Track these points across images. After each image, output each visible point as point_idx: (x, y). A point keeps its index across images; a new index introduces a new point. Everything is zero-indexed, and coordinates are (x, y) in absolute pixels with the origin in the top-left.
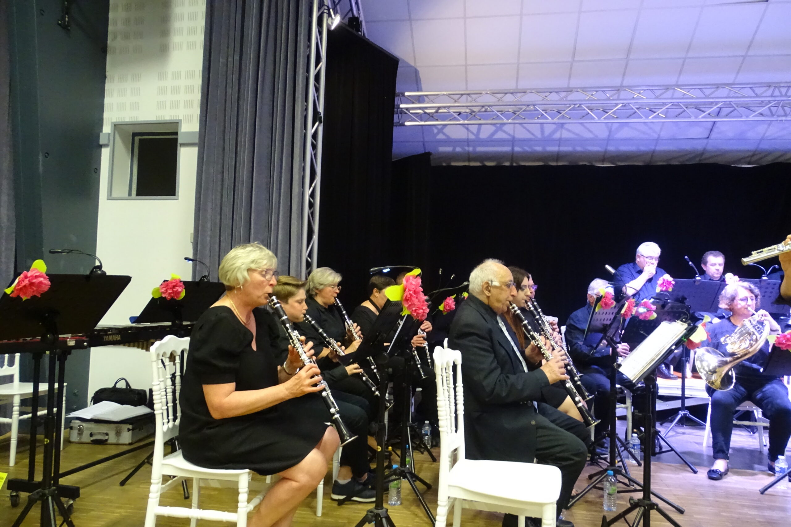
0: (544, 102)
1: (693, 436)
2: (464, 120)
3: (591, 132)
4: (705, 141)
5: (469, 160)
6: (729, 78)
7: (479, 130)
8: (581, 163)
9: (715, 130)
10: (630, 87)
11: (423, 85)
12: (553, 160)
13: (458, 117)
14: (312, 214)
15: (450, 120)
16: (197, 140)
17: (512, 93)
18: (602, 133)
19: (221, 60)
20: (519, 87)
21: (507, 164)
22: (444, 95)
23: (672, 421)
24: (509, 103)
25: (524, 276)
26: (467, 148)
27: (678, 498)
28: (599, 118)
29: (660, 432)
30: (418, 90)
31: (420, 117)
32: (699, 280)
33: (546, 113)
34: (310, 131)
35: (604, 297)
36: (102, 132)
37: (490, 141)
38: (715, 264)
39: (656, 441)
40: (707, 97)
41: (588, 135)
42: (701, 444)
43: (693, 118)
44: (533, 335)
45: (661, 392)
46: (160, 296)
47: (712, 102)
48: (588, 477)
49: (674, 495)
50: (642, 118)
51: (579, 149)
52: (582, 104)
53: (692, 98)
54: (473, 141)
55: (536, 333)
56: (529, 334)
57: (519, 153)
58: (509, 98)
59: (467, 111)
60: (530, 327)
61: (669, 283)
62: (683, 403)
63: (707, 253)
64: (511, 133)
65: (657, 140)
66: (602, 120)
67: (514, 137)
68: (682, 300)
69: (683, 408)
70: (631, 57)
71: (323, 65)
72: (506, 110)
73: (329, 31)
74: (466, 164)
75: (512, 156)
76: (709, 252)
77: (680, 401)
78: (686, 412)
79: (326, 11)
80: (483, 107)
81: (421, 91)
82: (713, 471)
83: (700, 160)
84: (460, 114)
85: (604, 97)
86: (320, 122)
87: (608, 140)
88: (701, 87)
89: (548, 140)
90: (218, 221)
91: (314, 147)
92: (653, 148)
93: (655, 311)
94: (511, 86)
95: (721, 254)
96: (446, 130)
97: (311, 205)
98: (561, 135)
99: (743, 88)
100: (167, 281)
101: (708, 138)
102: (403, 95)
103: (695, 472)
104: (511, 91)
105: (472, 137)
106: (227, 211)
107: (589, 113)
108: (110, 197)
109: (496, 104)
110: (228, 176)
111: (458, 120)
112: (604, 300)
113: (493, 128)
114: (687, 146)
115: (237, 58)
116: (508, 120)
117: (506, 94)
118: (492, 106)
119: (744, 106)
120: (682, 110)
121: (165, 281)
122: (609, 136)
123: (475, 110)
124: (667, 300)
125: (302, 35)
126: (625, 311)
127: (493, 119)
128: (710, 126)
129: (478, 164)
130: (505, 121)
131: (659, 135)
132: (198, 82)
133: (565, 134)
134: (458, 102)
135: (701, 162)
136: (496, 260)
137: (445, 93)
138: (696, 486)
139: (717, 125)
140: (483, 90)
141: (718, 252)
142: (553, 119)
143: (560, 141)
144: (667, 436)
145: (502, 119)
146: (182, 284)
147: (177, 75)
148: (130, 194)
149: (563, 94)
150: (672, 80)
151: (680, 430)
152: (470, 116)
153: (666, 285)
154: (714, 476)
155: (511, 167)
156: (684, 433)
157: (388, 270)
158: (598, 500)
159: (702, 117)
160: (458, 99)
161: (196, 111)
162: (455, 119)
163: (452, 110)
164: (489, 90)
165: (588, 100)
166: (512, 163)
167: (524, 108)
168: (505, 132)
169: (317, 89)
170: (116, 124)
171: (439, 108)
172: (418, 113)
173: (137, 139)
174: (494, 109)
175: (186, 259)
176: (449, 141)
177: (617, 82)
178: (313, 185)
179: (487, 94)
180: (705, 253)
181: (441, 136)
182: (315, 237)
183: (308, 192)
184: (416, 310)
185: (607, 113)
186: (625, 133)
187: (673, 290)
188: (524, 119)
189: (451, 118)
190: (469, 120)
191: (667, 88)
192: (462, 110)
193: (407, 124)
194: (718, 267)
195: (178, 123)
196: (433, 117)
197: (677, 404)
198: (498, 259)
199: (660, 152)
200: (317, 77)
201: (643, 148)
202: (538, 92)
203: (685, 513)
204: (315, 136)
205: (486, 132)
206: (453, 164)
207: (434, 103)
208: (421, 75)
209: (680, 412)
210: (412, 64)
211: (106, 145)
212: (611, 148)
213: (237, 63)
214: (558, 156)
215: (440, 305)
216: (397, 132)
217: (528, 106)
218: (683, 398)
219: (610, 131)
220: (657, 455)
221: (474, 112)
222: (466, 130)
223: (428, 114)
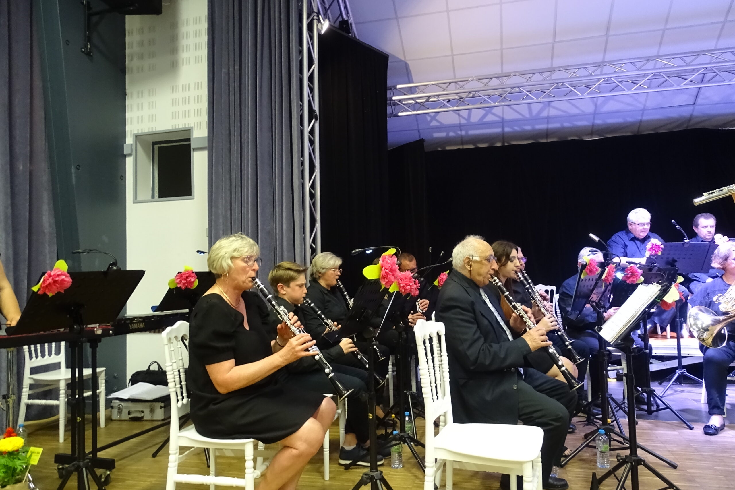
0: (528, 84)
1: (692, 394)
2: (453, 106)
3: (577, 107)
4: (691, 108)
5: (462, 143)
6: (711, 45)
7: (469, 115)
8: (570, 138)
9: (701, 96)
10: (611, 62)
11: (414, 78)
12: (542, 138)
13: (447, 104)
14: (314, 204)
15: (440, 108)
16: (206, 145)
17: (497, 78)
18: (588, 108)
19: (223, 71)
20: (504, 71)
21: (499, 144)
22: (433, 85)
23: (670, 380)
24: (493, 88)
25: (512, 248)
26: (459, 133)
27: (672, 453)
28: (583, 94)
29: (655, 391)
30: (409, 83)
31: (413, 107)
32: (687, 243)
33: (531, 93)
34: (307, 129)
35: (589, 265)
36: (125, 143)
37: (481, 124)
38: (706, 227)
39: (652, 399)
40: (688, 65)
41: (574, 111)
42: (699, 401)
43: (675, 86)
44: (514, 305)
45: (655, 352)
46: (176, 287)
47: (694, 69)
48: (583, 437)
49: (669, 451)
50: (624, 90)
51: (566, 125)
52: (565, 82)
53: (674, 67)
54: (464, 125)
55: (517, 303)
56: (511, 304)
57: (508, 133)
58: (495, 82)
59: (456, 97)
60: (511, 298)
61: (659, 247)
62: (680, 363)
63: (697, 216)
64: (501, 115)
65: (643, 110)
66: (586, 95)
67: (503, 119)
68: (672, 263)
69: (680, 367)
70: (611, 33)
71: (315, 66)
72: (492, 94)
73: (319, 35)
74: (460, 147)
75: (503, 137)
76: (700, 215)
77: (677, 360)
78: (683, 371)
79: (315, 17)
80: (470, 92)
81: (413, 82)
82: (709, 426)
83: (687, 127)
84: (449, 101)
85: (586, 73)
86: (316, 120)
87: (595, 114)
88: (681, 56)
89: (537, 119)
90: (229, 215)
91: (312, 142)
92: (639, 118)
93: (642, 275)
94: (496, 70)
95: (712, 216)
96: (438, 117)
97: (312, 196)
98: (548, 113)
99: (724, 53)
100: (181, 272)
101: (694, 104)
102: (395, 88)
103: (691, 428)
104: (496, 76)
105: (463, 121)
106: (236, 206)
107: (572, 90)
108: (136, 201)
109: (482, 89)
110: (235, 175)
111: (448, 107)
112: (589, 267)
113: (482, 112)
114: (674, 114)
115: (237, 67)
116: (495, 103)
117: (491, 78)
118: (479, 91)
119: (727, 70)
120: (664, 79)
121: (179, 273)
122: (595, 110)
123: (463, 96)
124: (654, 263)
125: (294, 41)
126: (606, 277)
127: (481, 103)
128: (695, 92)
129: (472, 146)
130: (492, 104)
131: (645, 106)
132: (204, 92)
133: (553, 112)
134: (447, 90)
135: (689, 128)
136: (477, 237)
137: (434, 83)
138: (692, 441)
139: (702, 91)
140: (469, 77)
141: (708, 214)
142: (537, 99)
143: (548, 119)
144: (664, 395)
145: (489, 103)
146: (194, 274)
147: (186, 88)
148: (153, 197)
149: (546, 74)
150: (653, 51)
151: (679, 388)
152: (459, 102)
153: (654, 250)
154: (710, 431)
155: (503, 147)
156: (682, 392)
157: (371, 251)
158: (592, 458)
159: (685, 85)
160: (447, 87)
161: (204, 118)
162: (444, 106)
163: (441, 99)
164: (476, 77)
165: (571, 78)
166: (503, 143)
167: (509, 90)
168: (494, 114)
169: (311, 90)
170: (137, 135)
171: (429, 97)
172: (410, 104)
173: (156, 147)
174: (481, 94)
175: (198, 252)
176: (442, 128)
177: (598, 58)
178: (313, 177)
179: (473, 80)
180: (695, 216)
181: (434, 123)
182: (318, 225)
183: (308, 185)
184: (403, 287)
185: (590, 88)
186: (611, 106)
187: (662, 254)
188: (511, 101)
189: (442, 105)
190: (458, 106)
191: (648, 60)
192: (451, 97)
193: (400, 114)
194: (709, 229)
195: (190, 130)
196: (424, 106)
197: (674, 364)
198: (479, 235)
199: (647, 121)
200: (311, 79)
201: (630, 119)
202: (522, 74)
203: (678, 468)
204: (312, 132)
205: (476, 116)
206: (448, 148)
207: (424, 93)
208: (411, 68)
209: (677, 371)
210: (403, 59)
211: (130, 155)
212: (598, 122)
213: (237, 73)
214: (547, 133)
215: (435, 281)
216: (391, 123)
217: (513, 88)
218: (679, 357)
219: (596, 105)
220: (654, 414)
221: (462, 98)
222: (457, 116)
223: (420, 103)
